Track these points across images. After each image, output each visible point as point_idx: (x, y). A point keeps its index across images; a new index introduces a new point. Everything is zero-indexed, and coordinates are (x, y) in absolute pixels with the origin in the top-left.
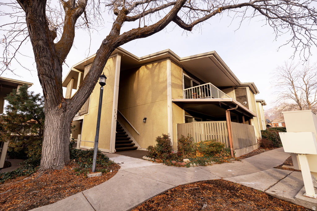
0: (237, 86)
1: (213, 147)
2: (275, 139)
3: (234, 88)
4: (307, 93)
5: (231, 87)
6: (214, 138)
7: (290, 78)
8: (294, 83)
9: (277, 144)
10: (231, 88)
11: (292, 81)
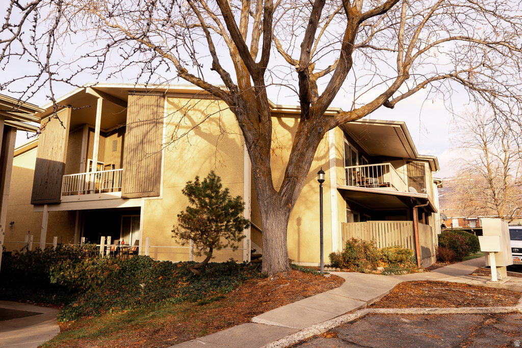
0: (411, 159)
1: (402, 254)
2: (457, 248)
3: (405, 161)
4: (506, 167)
5: (401, 159)
6: (397, 244)
7: (482, 134)
8: (488, 146)
9: (460, 256)
10: (402, 161)
11: (485, 141)
